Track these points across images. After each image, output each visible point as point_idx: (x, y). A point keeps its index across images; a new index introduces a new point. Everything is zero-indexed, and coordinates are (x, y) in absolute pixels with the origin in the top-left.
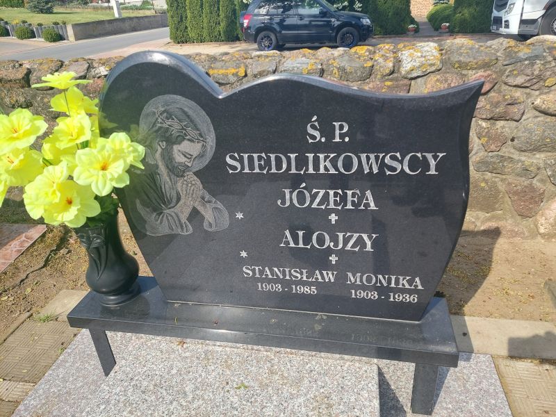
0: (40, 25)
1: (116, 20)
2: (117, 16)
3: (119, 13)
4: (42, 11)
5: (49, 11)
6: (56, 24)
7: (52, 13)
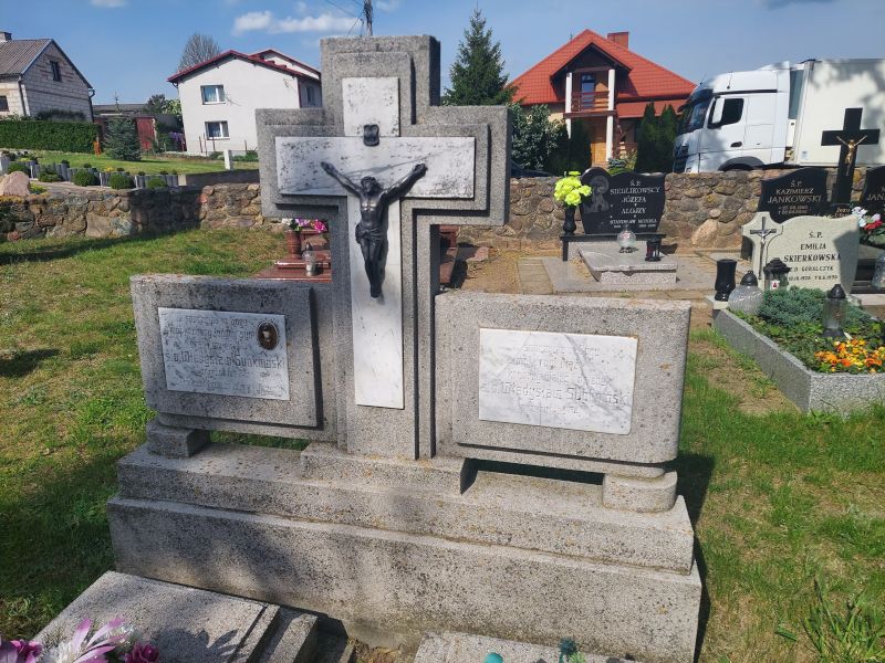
0: (141, 174)
1: (228, 172)
2: (228, 167)
3: (231, 165)
4: (125, 158)
5: (136, 159)
6: (164, 173)
7: (139, 161)
